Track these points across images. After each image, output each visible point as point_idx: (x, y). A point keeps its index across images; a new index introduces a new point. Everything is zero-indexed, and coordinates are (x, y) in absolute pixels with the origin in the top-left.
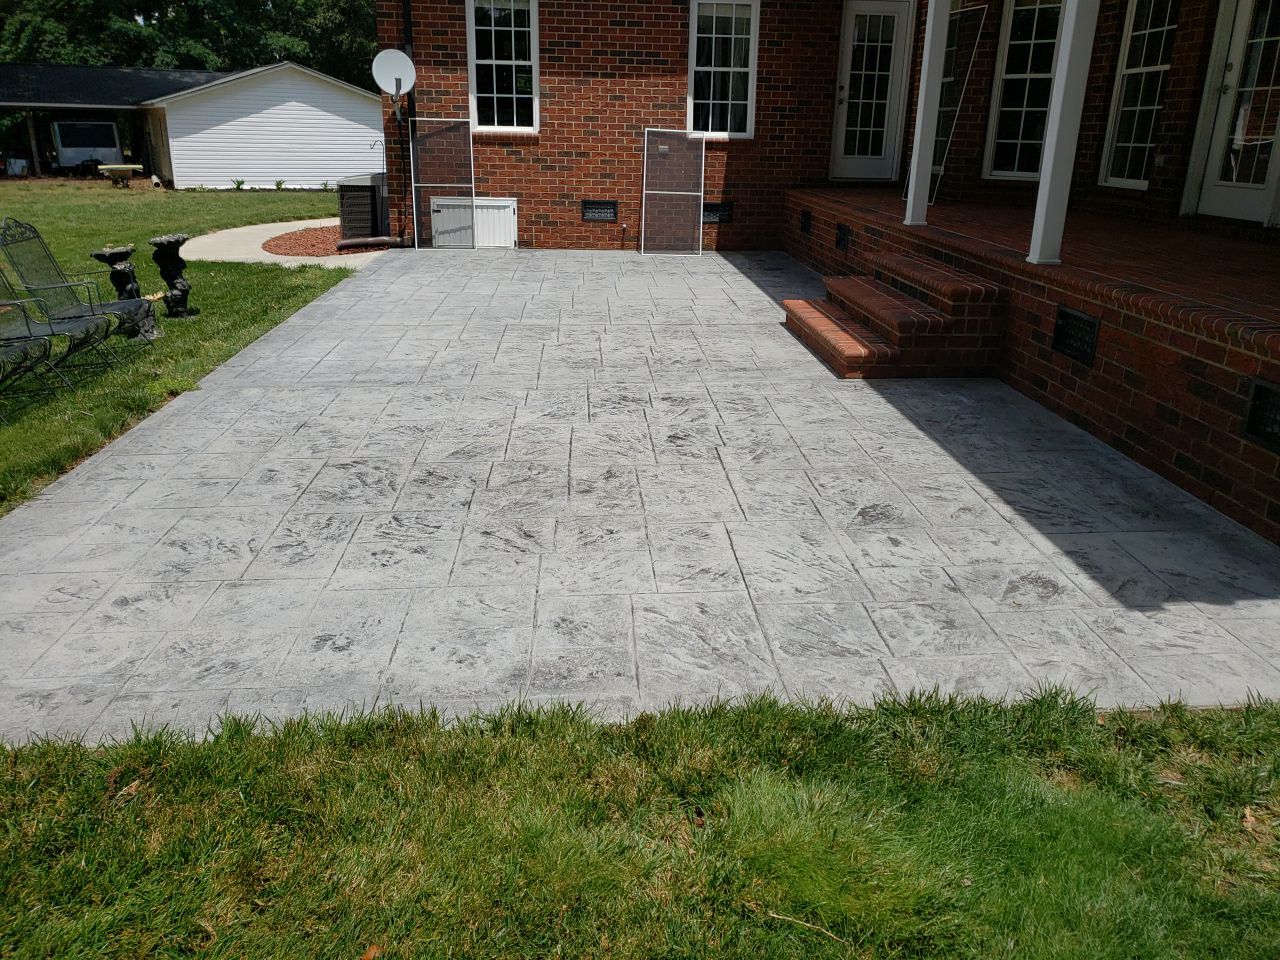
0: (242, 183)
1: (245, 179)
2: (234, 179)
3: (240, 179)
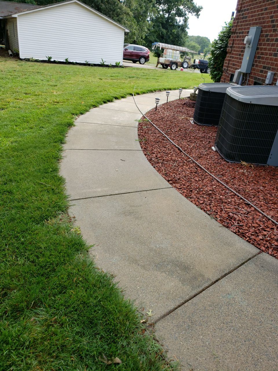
0: (51, 58)
1: (53, 56)
2: (47, 56)
3: (50, 56)
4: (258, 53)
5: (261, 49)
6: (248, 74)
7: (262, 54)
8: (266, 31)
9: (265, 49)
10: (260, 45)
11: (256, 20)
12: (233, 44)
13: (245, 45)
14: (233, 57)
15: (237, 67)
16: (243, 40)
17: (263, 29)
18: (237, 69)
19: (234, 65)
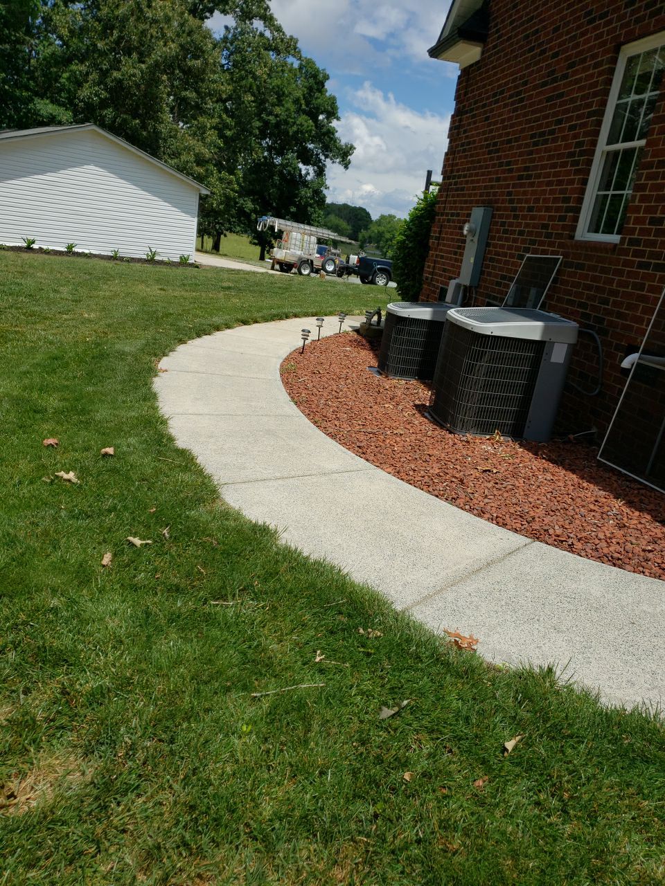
0: (33, 242)
1: (36, 238)
2: (25, 237)
3: (31, 238)
4: (490, 252)
5: (495, 246)
6: (473, 288)
7: (497, 254)
8: (501, 216)
9: (502, 246)
10: (493, 238)
11: (481, 195)
12: (440, 233)
13: (466, 236)
14: (442, 257)
15: (451, 275)
16: (461, 228)
17: (495, 212)
18: (451, 278)
19: (444, 270)
